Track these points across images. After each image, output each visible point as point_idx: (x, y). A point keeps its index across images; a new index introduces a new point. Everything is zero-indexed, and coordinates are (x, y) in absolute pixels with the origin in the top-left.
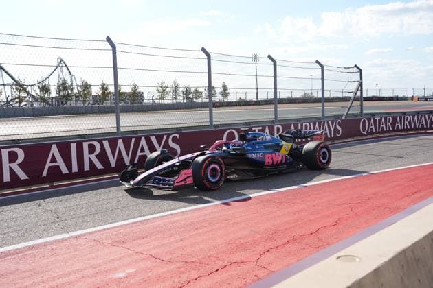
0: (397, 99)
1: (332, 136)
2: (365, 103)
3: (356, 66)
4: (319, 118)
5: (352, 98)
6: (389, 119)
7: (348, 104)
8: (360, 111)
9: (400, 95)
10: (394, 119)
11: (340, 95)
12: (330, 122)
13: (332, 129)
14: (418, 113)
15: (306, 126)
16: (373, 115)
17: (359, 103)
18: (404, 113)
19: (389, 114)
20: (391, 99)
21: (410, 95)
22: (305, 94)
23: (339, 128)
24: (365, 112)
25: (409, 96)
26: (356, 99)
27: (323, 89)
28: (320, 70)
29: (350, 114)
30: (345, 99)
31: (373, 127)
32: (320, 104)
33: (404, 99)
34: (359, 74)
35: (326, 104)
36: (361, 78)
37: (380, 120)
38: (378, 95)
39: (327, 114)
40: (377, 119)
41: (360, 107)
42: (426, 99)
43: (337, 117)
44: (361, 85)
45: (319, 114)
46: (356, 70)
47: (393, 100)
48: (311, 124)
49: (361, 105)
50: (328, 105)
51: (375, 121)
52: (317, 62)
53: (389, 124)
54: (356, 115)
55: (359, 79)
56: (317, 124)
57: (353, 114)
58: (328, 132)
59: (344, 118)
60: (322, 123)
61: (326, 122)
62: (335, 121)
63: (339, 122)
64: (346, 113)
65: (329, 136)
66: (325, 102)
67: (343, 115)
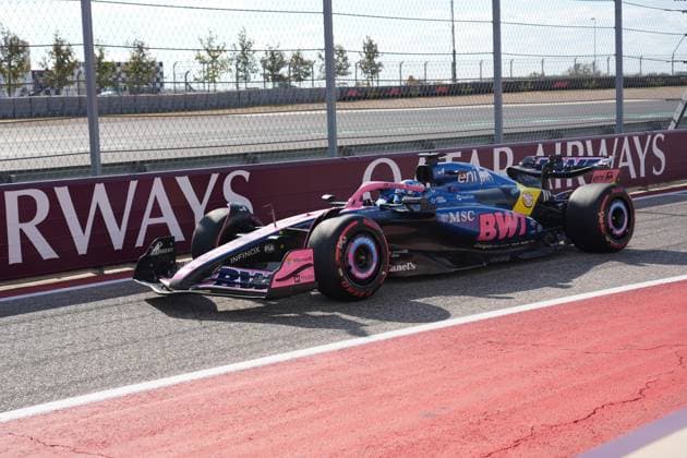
1: (643, 174)
4: (607, 129)
12: (636, 139)
13: (642, 157)
15: (575, 149)
22: (578, 67)
23: (659, 153)
27: (619, 55)
30: (678, 81)
32: (612, 92)
35: (627, 92)
39: (628, 117)
43: (655, 125)
45: (609, 119)
48: (589, 144)
50: (631, 96)
56: (603, 142)
58: (630, 163)
59: (672, 127)
60: (616, 140)
61: (626, 139)
62: (649, 137)
63: (659, 139)
64: (679, 115)
65: (633, 175)
66: (625, 87)
67: (670, 119)
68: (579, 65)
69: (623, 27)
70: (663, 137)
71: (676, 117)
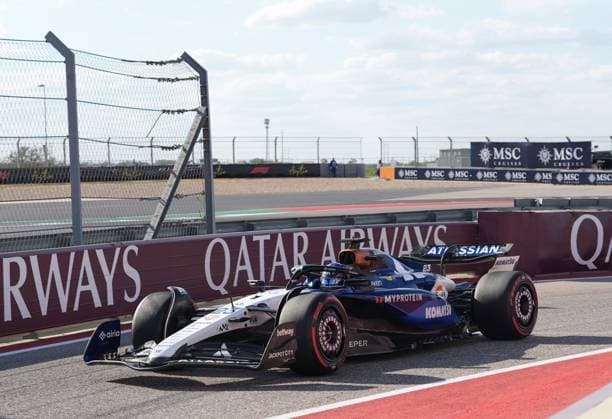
0: (333, 170)
1: (110, 301)
2: (221, 186)
3: (186, 58)
4: (60, 240)
5: (177, 169)
6: (300, 239)
7: (164, 188)
8: (204, 214)
9: (342, 159)
10: (317, 239)
11: (143, 157)
12: (100, 254)
13: (109, 278)
14: (391, 218)
15: (14, 267)
16: (248, 225)
17: (198, 185)
18: (349, 220)
19: (300, 222)
20: (311, 171)
21: (369, 158)
22: (22, 151)
23: (132, 273)
24: (221, 215)
25: (366, 162)
26: (189, 172)
27: (73, 136)
28: (62, 69)
29: (171, 225)
30: (155, 172)
31: (248, 267)
32: (66, 188)
33: (355, 170)
34: (197, 84)
35: (85, 187)
36: (205, 100)
37: (270, 245)
38: (271, 158)
39: (89, 222)
40: (261, 239)
41: (203, 198)
42: (421, 174)
43: (127, 233)
44: (204, 123)
45: (62, 224)
46: (186, 71)
47: (318, 175)
48: (34, 260)
49: (208, 192)
50: (90, 191)
51: (253, 247)
52: (51, 38)
53: (298, 256)
54: (190, 229)
55: (196, 102)
56: (54, 258)
57: (179, 224)
58: (92, 287)
59: (148, 236)
60: (73, 255)
61: (86, 253)
62: (118, 250)
63: (132, 252)
64: (158, 220)
65: (98, 303)
66: (83, 180)
67: (147, 226)
68: (25, 149)
69: (78, 98)
70: (136, 249)
71: (154, 223)
